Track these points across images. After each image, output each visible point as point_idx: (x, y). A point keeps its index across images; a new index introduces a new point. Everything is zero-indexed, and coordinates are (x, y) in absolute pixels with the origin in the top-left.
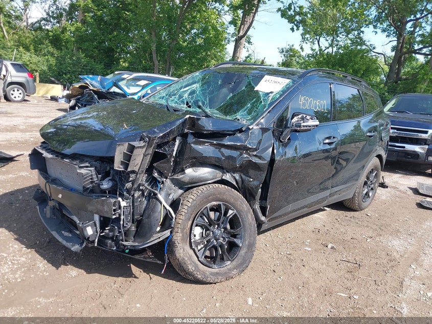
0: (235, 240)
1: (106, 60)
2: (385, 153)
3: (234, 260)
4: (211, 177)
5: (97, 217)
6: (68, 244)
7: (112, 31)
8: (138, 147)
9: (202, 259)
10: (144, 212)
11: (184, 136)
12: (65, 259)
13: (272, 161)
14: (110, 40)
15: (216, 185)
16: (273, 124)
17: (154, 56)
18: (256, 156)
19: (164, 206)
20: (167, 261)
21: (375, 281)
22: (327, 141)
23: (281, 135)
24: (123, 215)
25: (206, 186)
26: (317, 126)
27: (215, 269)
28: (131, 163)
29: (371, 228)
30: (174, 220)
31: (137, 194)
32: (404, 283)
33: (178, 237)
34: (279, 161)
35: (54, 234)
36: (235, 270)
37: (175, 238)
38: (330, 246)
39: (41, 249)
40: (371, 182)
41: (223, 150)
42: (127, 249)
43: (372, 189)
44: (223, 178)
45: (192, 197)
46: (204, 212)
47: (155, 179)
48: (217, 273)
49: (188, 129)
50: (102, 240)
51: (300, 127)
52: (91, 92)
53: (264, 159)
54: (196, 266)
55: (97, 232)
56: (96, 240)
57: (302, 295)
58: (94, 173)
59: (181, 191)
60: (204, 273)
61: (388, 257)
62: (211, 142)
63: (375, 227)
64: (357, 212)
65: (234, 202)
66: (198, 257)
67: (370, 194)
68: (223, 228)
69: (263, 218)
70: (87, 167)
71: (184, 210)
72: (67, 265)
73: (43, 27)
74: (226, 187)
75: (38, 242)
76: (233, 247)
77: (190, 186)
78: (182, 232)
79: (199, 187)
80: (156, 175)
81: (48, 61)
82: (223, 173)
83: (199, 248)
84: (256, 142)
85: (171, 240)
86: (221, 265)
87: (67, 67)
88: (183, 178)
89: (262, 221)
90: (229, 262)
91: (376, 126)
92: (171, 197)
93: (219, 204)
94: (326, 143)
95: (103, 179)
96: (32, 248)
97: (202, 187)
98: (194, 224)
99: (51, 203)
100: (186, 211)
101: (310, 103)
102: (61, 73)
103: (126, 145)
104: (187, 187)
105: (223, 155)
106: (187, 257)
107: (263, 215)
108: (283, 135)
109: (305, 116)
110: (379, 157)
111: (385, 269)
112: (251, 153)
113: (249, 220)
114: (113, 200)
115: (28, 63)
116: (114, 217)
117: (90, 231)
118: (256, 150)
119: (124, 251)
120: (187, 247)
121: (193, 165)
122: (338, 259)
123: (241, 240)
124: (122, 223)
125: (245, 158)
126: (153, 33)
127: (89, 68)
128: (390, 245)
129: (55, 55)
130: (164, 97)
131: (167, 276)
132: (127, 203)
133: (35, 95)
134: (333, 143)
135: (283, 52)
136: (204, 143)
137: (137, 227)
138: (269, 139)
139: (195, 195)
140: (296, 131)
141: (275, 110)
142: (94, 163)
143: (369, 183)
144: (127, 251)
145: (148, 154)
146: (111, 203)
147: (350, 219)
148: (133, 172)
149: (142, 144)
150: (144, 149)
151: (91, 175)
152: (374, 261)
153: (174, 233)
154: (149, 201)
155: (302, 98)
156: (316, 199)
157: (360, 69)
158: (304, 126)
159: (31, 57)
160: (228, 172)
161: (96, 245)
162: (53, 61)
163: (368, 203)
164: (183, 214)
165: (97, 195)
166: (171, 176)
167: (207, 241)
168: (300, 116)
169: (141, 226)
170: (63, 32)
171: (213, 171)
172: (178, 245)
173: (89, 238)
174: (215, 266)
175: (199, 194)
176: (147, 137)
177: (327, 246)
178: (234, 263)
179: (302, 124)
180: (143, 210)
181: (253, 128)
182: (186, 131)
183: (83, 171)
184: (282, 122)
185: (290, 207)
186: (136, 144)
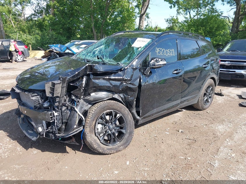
0: (122, 130)
1: (68, 34)
2: (216, 76)
3: (121, 141)
4: (106, 97)
5: (44, 122)
6: (31, 137)
7: (70, 18)
8: (57, 84)
9: (103, 141)
10: (69, 118)
11: (88, 75)
12: (32, 145)
13: (140, 86)
14: (69, 23)
15: (109, 101)
16: (139, 65)
17: (94, 30)
18: (130, 83)
19: (78, 114)
20: (83, 143)
21: (203, 149)
22: (175, 72)
23: (145, 71)
24: (56, 120)
25: (103, 102)
26: (165, 64)
27: (111, 146)
28: (55, 92)
29: (208, 120)
30: (84, 121)
31: (64, 108)
32: (220, 149)
33: (87, 130)
34: (144, 85)
35: (24, 132)
36: (122, 147)
37: (86, 131)
38: (180, 131)
39: (20, 140)
40: (209, 93)
41: (111, 81)
42: (60, 138)
43: (210, 97)
44: (113, 97)
45: (95, 108)
46: (102, 116)
47: (73, 100)
48: (111, 149)
49: (89, 71)
50: (47, 133)
51: (155, 65)
52: (55, 53)
53: (135, 85)
54: (99, 145)
55: (44, 130)
56: (44, 134)
57: (158, 158)
58: (39, 99)
59: (90, 106)
60: (103, 148)
61: (214, 136)
62: (103, 78)
63: (210, 119)
64: (202, 111)
65: (120, 109)
66: (100, 141)
67: (209, 101)
68: (114, 124)
69: (138, 117)
70: (36, 96)
71: (90, 115)
72: (32, 148)
73: (33, 19)
74: (115, 102)
75: (19, 137)
76: (121, 134)
77: (94, 102)
78: (90, 127)
79: (99, 103)
80: (74, 98)
81: (36, 38)
82: (113, 94)
83: (101, 135)
84: (130, 76)
85: (84, 132)
86: (113, 144)
87: (46, 40)
88: (90, 98)
89: (138, 119)
90: (119, 142)
91: (209, 61)
92: (83, 109)
93: (111, 111)
94: (174, 74)
95: (45, 101)
96: (16, 140)
97: (100, 103)
98: (97, 123)
99: (22, 116)
100: (91, 116)
101: (163, 51)
102: (43, 44)
103: (50, 83)
104: (93, 103)
105: (111, 84)
106: (93, 140)
107: (138, 116)
108: (146, 71)
109: (158, 59)
110: (213, 78)
111: (210, 142)
112: (127, 82)
113: (129, 119)
114: (50, 113)
115: (25, 40)
116: (51, 121)
117: (40, 129)
118: (130, 80)
119: (58, 139)
120: (94, 135)
121: (95, 91)
122: (184, 138)
123: (125, 130)
124: (56, 124)
125: (125, 85)
126: (92, 17)
127: (58, 40)
128: (216, 129)
129: (40, 34)
130: (85, 54)
131: (83, 151)
132: (58, 113)
133: (29, 57)
134: (179, 73)
135: (168, 21)
136: (100, 78)
137: (66, 126)
138: (137, 73)
139: (96, 107)
140: (153, 68)
141: (140, 57)
142: (39, 93)
143: (207, 94)
144: (60, 139)
145: (64, 87)
146: (49, 114)
147: (196, 115)
148: (58, 97)
149: (59, 82)
150: (61, 85)
151: (38, 100)
152: (205, 138)
153: (85, 128)
154: (71, 112)
155: (158, 49)
156: (171, 105)
157: (214, 27)
158: (157, 65)
159: (27, 36)
160: (116, 94)
161: (44, 136)
162: (39, 38)
163: (208, 105)
164: (90, 117)
165: (42, 110)
166: (83, 98)
167: (105, 132)
168: (155, 60)
169: (68, 125)
170: (44, 21)
171: (107, 94)
172: (87, 134)
173: (40, 133)
174: (110, 145)
175: (98, 107)
176: (62, 77)
177: (179, 131)
178: (122, 142)
179: (156, 64)
180: (68, 117)
181: (127, 68)
182: (88, 73)
183: (34, 98)
184: (145, 64)
185: (155, 111)
186: (56, 82)
